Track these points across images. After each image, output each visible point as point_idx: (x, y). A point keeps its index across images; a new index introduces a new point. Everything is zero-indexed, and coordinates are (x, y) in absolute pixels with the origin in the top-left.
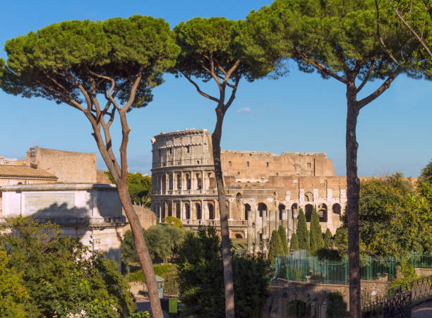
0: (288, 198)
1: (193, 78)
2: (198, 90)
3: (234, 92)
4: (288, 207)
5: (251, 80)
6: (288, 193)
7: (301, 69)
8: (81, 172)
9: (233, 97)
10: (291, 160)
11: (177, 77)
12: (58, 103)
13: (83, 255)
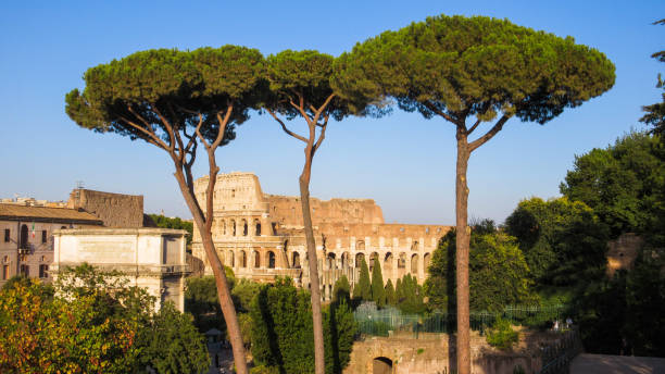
0: (339, 246)
1: (278, 115)
2: (284, 128)
3: (323, 132)
4: (338, 256)
5: (339, 118)
6: (339, 240)
7: (401, 107)
8: (127, 215)
9: (322, 137)
10: (339, 207)
11: (260, 113)
12: (133, 139)
13: (151, 308)
